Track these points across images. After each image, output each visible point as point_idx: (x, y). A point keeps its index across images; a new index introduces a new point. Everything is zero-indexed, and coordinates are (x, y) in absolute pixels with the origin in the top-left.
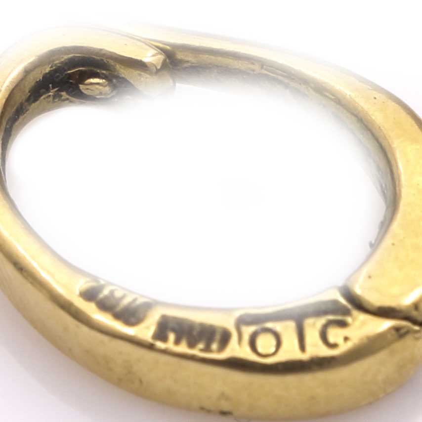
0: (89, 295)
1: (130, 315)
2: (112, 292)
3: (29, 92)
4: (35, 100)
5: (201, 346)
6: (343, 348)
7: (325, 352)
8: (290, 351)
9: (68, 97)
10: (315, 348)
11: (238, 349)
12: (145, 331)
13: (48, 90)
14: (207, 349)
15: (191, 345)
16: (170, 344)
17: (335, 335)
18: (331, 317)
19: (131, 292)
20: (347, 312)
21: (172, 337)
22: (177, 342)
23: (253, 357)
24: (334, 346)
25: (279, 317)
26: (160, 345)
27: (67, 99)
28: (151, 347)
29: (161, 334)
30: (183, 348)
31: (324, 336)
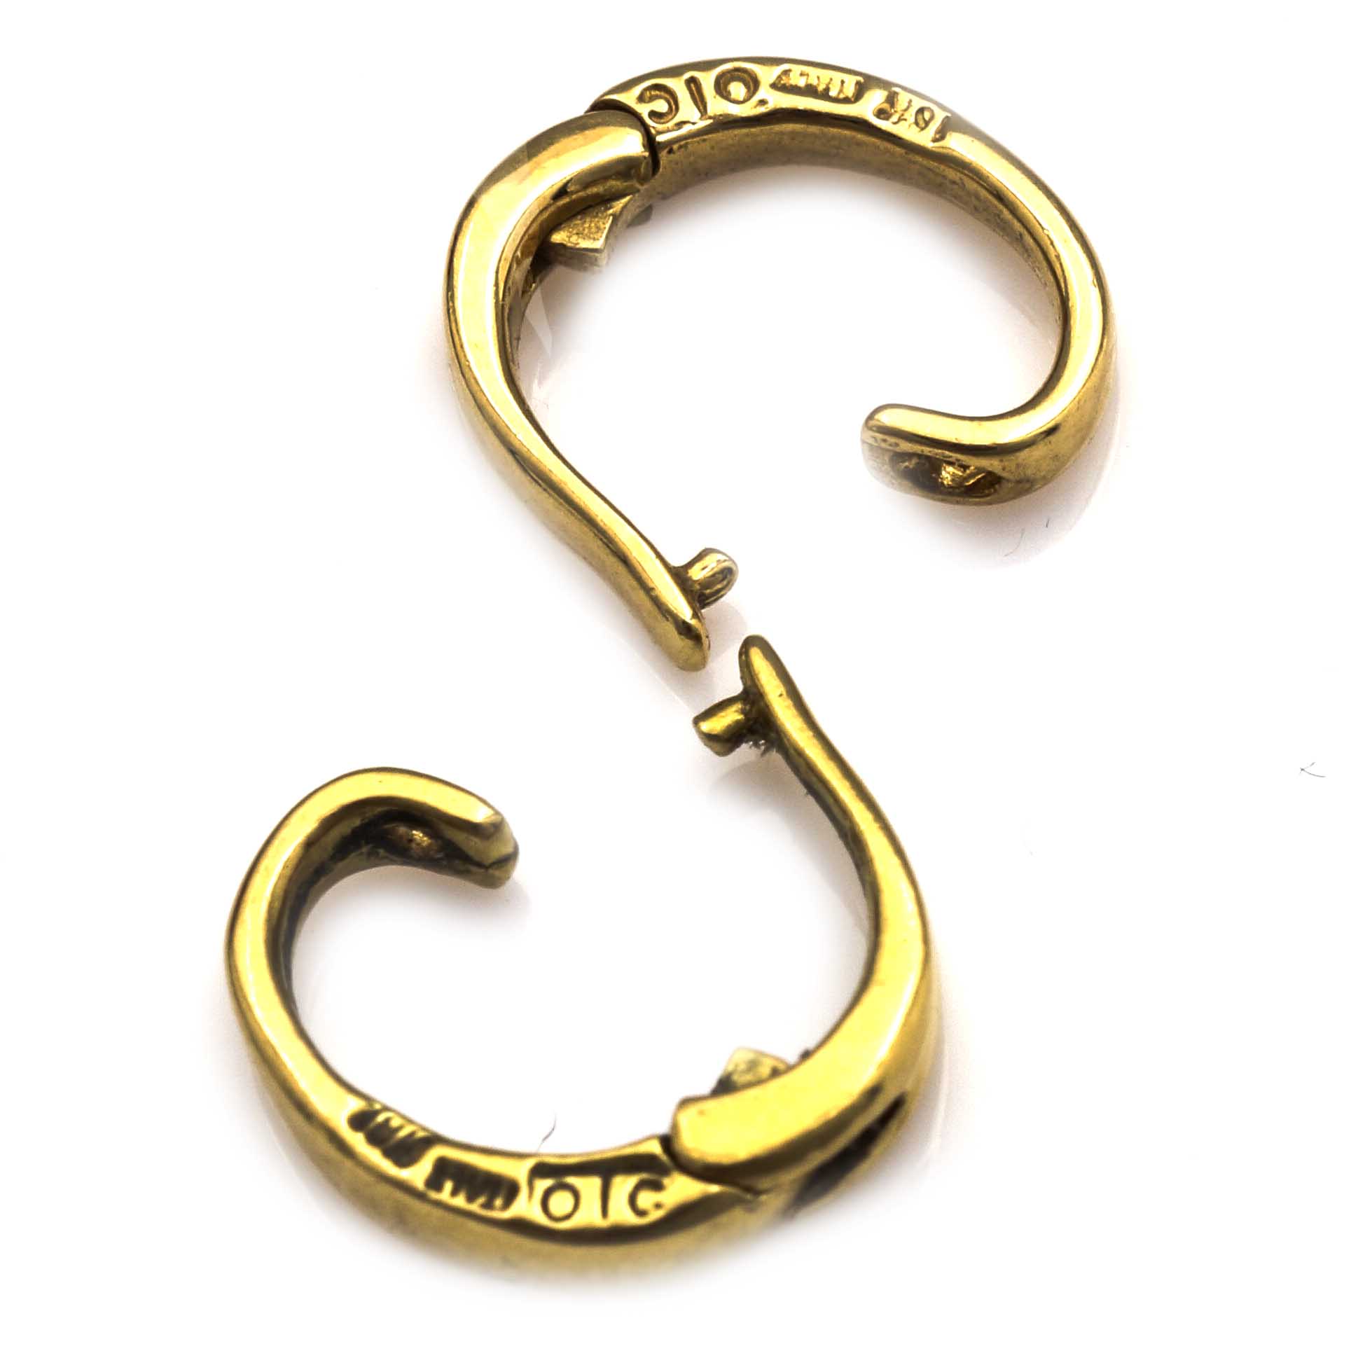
0: (360, 1121)
1: (406, 1151)
2: (387, 1121)
3: (334, 849)
4: (342, 859)
5: (481, 1200)
6: (655, 1215)
7: (632, 1219)
8: (589, 1216)
9: (387, 854)
10: (621, 1214)
11: (526, 1207)
12: (418, 1174)
13: (359, 847)
14: (488, 1205)
15: (470, 1199)
16: (445, 1194)
17: (646, 1199)
18: (644, 1176)
19: (411, 1122)
20: (665, 1171)
21: (448, 1186)
22: (454, 1193)
23: (542, 1220)
24: (641, 1213)
25: (584, 1169)
26: (434, 1195)
27: (387, 858)
28: (421, 1196)
29: (435, 1182)
30: (460, 1201)
31: (632, 1200)
